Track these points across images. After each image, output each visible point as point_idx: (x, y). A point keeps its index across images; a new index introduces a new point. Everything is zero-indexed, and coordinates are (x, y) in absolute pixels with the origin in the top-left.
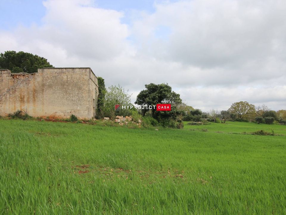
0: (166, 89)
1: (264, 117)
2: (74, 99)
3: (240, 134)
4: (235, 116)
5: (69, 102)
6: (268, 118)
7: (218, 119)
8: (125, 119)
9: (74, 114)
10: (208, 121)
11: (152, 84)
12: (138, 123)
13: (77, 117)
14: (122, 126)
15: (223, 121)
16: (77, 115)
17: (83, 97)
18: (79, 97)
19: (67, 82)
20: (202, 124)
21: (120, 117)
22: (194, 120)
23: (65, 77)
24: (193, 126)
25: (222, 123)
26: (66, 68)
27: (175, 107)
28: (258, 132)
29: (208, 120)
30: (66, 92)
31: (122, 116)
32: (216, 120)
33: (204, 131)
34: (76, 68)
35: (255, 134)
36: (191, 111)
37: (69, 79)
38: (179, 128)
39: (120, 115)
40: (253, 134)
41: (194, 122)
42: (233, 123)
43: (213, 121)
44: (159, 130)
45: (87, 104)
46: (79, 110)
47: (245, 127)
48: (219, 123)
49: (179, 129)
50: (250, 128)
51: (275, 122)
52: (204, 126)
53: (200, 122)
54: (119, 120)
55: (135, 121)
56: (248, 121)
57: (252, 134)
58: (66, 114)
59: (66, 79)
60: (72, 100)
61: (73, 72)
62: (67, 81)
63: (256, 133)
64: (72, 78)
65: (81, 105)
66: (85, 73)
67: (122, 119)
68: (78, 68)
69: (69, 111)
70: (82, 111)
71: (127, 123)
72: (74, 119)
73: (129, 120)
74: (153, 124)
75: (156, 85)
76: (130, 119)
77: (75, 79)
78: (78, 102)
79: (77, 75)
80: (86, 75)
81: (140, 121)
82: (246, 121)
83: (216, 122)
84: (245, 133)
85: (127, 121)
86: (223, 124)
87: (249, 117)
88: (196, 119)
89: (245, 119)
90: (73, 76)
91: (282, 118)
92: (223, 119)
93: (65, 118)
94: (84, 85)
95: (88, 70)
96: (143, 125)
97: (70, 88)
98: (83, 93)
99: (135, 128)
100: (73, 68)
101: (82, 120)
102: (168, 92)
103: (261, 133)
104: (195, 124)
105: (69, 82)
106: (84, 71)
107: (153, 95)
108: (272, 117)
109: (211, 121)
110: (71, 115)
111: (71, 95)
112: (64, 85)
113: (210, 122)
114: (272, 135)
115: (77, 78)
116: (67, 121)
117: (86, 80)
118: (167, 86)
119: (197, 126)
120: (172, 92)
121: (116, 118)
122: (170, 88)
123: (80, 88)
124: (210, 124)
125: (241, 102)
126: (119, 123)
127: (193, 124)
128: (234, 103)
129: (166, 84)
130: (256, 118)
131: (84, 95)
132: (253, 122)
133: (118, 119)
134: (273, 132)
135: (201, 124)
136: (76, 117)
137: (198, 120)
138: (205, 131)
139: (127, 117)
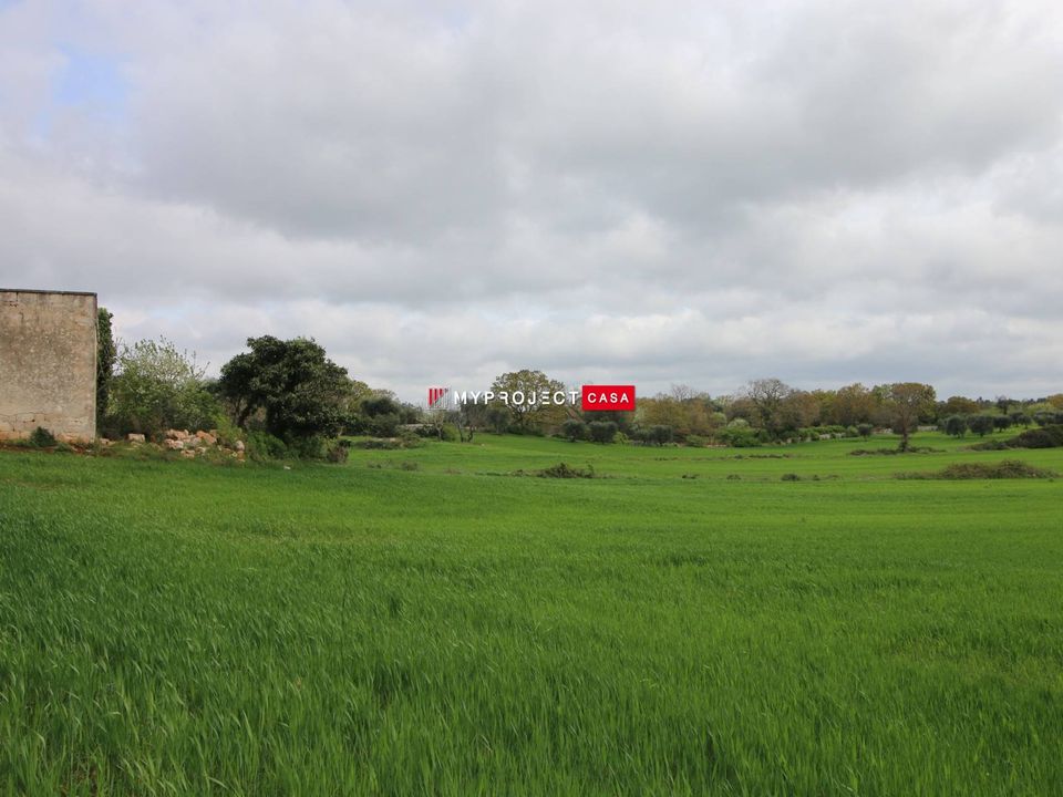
0: (310, 353)
1: (588, 421)
2: (43, 381)
3: (506, 475)
4: (505, 416)
5: (28, 391)
6: (600, 424)
7: (451, 429)
8: (199, 439)
9: (44, 425)
10: (417, 436)
11: (270, 339)
12: (236, 449)
13: (56, 435)
14: (191, 460)
15: (466, 435)
16: (53, 428)
17: (73, 377)
18: (60, 377)
19: (22, 333)
20: (401, 445)
21: (180, 434)
22: (374, 432)
23: (16, 318)
24: (371, 450)
25: (462, 440)
26: (17, 292)
27: (335, 406)
28: (553, 469)
29: (420, 433)
30: (19, 361)
31: (187, 432)
32: (443, 433)
33: (408, 468)
34: (51, 293)
35: (545, 474)
36: (366, 403)
37: (28, 324)
38: (336, 461)
39: (180, 427)
40: (541, 476)
41: (376, 440)
42: (497, 438)
43: (433, 434)
44: (293, 469)
45: (86, 399)
46: (59, 416)
47: (529, 453)
48: (454, 439)
49: (334, 465)
50: (540, 457)
51: (618, 435)
52: (407, 450)
53: (393, 440)
54: (180, 444)
55: (226, 446)
56: (543, 433)
57: (539, 476)
58: (19, 427)
59: (19, 324)
60: (39, 385)
61: (41, 305)
62: (23, 329)
63: (547, 472)
64: (38, 320)
65: (66, 399)
66: (81, 307)
67: (188, 441)
68: (59, 293)
69: (29, 417)
70: (71, 419)
71: (204, 449)
72: (43, 440)
73: (209, 444)
74: (275, 451)
75: (282, 343)
76: (211, 438)
77: (50, 325)
78: (56, 390)
79: (55, 310)
80: (83, 314)
81: (241, 445)
82: (538, 434)
83: (443, 439)
84: (519, 473)
85: (204, 443)
86: (465, 445)
87: (547, 419)
88: (380, 429)
89: (535, 427)
90: (43, 315)
91: (641, 425)
92: (465, 426)
93: (14, 437)
94: (76, 341)
95: (90, 300)
96: (251, 457)
97: (32, 351)
98: (73, 365)
99: (230, 464)
100: (42, 293)
101: (71, 444)
102: (315, 363)
103: (562, 472)
104: (379, 445)
105: (28, 332)
106: (77, 301)
107: (272, 370)
108: (611, 423)
109: (426, 436)
110: (36, 428)
111: (36, 371)
112: (12, 341)
113: (424, 439)
114: (589, 476)
115: (53, 322)
116: (22, 446)
117: (83, 329)
118: (311, 347)
119: (386, 452)
120: (326, 362)
121: (168, 437)
122: (321, 352)
123: (63, 352)
124: (425, 446)
125: (525, 373)
126: (181, 450)
127: (371, 446)
128: (501, 375)
129: (308, 339)
130: (566, 425)
131: (76, 371)
132: (558, 436)
133: (175, 438)
134: (591, 468)
135: (396, 446)
136: (50, 432)
137: (388, 432)
138: (412, 469)
139: (201, 433)
